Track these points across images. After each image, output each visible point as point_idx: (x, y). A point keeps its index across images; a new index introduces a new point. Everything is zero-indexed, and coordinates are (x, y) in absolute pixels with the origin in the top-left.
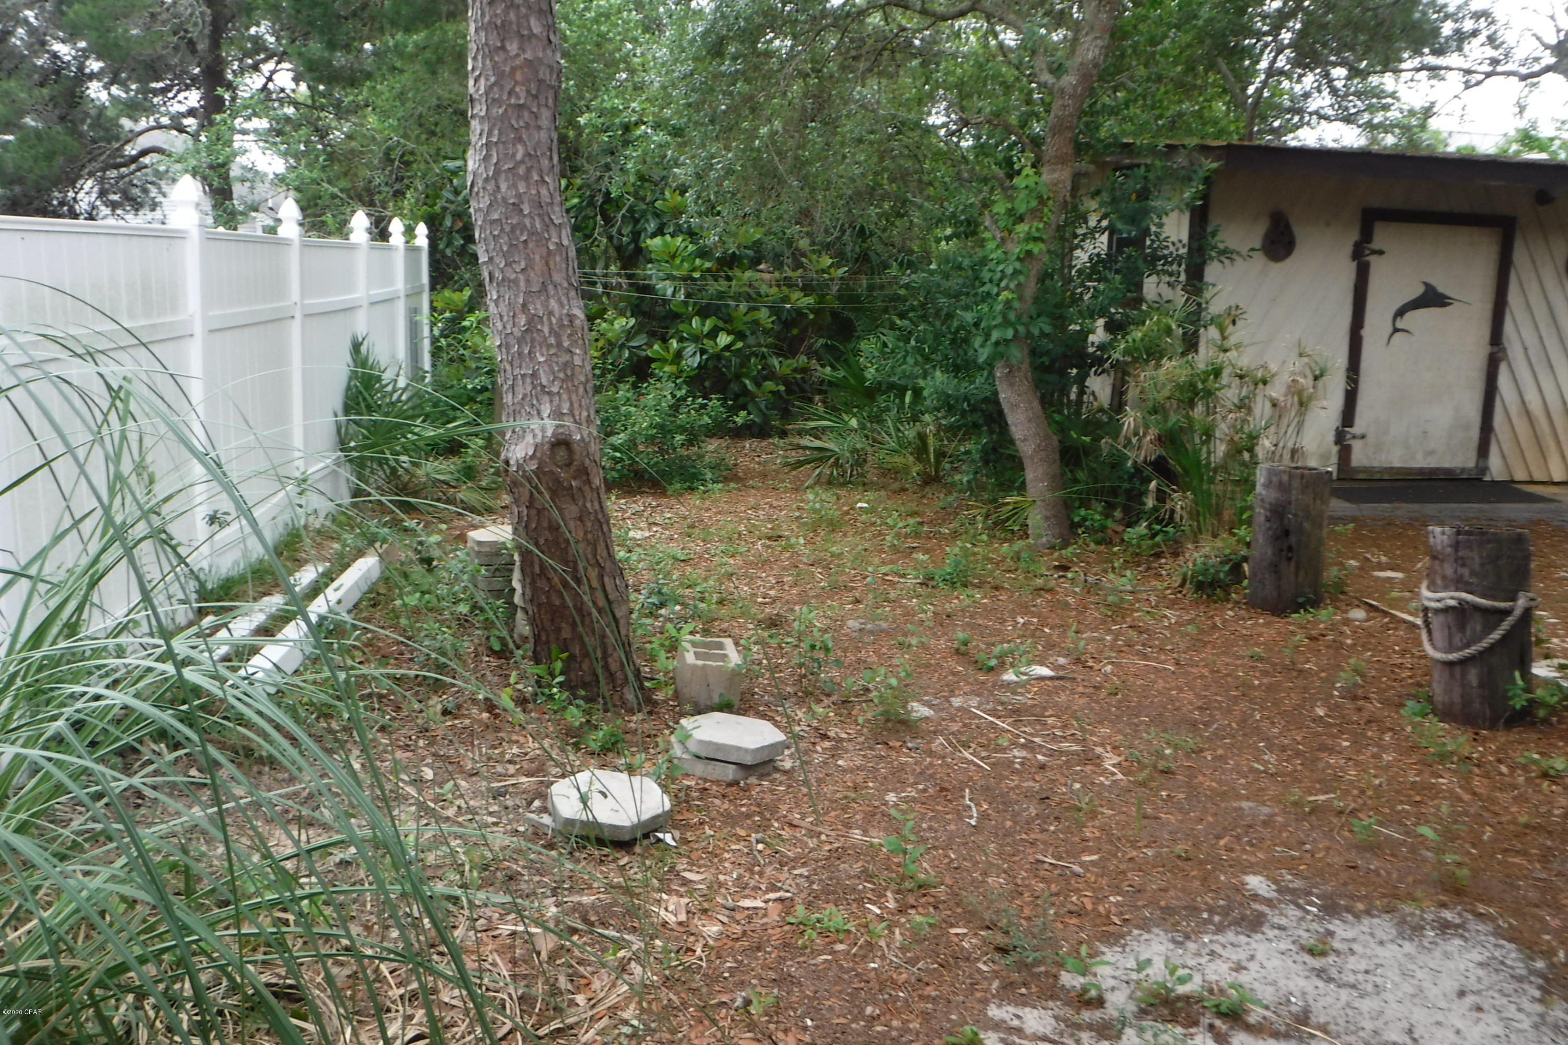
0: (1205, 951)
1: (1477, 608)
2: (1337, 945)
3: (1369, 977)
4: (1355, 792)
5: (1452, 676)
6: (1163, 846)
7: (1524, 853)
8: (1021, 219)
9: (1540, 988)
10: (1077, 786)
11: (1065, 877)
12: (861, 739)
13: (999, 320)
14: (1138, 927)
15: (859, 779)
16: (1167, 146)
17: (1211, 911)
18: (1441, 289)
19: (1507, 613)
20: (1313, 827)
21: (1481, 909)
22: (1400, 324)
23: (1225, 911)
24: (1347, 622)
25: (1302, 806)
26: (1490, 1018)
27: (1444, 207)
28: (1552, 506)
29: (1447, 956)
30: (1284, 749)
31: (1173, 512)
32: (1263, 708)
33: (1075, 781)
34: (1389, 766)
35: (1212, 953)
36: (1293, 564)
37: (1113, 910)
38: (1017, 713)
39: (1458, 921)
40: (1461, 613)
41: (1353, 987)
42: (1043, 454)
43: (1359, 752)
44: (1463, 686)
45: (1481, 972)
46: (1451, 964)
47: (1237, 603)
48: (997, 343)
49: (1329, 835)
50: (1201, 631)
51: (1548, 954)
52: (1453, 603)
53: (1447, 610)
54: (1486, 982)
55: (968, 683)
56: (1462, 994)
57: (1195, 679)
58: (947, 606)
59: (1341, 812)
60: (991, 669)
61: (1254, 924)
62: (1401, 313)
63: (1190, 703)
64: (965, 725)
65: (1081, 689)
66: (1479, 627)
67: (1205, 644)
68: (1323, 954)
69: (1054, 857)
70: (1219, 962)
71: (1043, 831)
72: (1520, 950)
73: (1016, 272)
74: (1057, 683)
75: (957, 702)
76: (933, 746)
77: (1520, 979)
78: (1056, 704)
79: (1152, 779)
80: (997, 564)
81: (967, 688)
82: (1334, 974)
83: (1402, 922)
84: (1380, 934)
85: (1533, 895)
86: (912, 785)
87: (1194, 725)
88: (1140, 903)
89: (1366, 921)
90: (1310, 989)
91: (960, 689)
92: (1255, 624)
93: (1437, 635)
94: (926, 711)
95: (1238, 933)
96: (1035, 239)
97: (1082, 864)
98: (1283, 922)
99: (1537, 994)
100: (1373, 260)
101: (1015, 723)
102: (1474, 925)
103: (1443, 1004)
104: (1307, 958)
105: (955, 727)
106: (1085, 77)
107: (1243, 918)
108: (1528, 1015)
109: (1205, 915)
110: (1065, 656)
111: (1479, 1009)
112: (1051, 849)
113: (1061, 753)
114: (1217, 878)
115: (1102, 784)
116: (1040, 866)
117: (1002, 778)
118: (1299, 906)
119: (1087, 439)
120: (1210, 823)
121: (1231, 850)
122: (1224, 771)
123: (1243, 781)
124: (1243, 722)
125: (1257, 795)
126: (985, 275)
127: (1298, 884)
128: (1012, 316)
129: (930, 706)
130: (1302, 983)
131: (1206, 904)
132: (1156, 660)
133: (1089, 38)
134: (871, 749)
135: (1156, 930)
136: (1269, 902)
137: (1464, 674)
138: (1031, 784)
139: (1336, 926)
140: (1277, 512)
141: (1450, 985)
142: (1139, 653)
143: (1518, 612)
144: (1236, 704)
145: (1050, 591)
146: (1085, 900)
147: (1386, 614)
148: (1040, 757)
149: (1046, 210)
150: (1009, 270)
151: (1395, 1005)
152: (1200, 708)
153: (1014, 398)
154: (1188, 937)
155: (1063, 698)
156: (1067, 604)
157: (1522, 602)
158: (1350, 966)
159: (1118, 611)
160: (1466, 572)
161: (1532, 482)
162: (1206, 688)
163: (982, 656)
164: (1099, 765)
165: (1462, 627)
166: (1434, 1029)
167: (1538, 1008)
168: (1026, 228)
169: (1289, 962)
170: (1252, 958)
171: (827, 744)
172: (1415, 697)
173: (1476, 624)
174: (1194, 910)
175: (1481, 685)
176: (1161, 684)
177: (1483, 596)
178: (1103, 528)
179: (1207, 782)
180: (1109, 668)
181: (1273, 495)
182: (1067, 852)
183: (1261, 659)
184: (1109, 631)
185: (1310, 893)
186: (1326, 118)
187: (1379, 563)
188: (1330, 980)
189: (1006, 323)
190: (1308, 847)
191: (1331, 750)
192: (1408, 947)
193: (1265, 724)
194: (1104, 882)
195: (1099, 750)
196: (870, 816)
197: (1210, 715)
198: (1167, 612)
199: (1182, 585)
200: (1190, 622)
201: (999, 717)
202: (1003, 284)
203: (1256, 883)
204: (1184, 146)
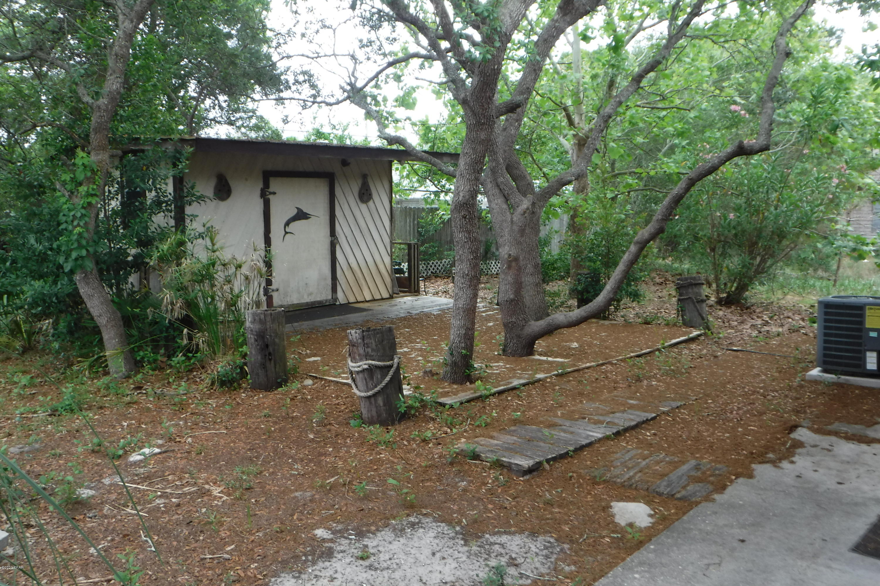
0: (312, 577)
1: (377, 367)
2: (372, 551)
3: (393, 561)
4: (346, 472)
5: (371, 403)
6: (266, 529)
7: (430, 480)
8: (80, 184)
9: (462, 539)
10: (204, 510)
11: (222, 562)
12: (55, 521)
13: (76, 245)
14: (273, 577)
15: (66, 546)
16: (162, 139)
17: (305, 555)
18: (305, 211)
19: (391, 366)
20: (335, 496)
21: (424, 511)
22: (288, 230)
23: (313, 553)
24: (304, 387)
25: (325, 487)
26: (450, 560)
27: (301, 169)
28: (370, 312)
29: (420, 538)
30: (302, 460)
31: (198, 345)
32: (282, 442)
33: (201, 508)
34: (355, 456)
35: (316, 576)
36: (272, 362)
37: (255, 572)
38: (147, 478)
39: (417, 521)
40: (370, 371)
41: (388, 568)
42: (113, 323)
43: (338, 452)
44: (376, 407)
45: (437, 541)
46: (423, 542)
47: (246, 388)
48: (76, 259)
49: (343, 498)
50: (233, 408)
51: (459, 523)
52: (366, 367)
53: (364, 370)
54: (441, 545)
55: (109, 469)
56: (434, 554)
57: (239, 435)
58: (73, 425)
59: (345, 484)
60: (120, 456)
61: (329, 554)
62: (287, 224)
63: (243, 448)
64: (119, 494)
65: (179, 455)
66: (379, 377)
67: (237, 414)
68: (368, 557)
69: (210, 554)
70: (322, 579)
71: (197, 541)
72: (449, 525)
73: (83, 215)
74: (164, 455)
75: (107, 481)
76: (105, 512)
77: (453, 538)
78: (169, 467)
79: (242, 494)
80: (95, 393)
81: (110, 472)
82: (378, 566)
83: (394, 530)
84: (388, 539)
85: (442, 498)
86: (103, 539)
87: (250, 459)
88: (268, 563)
89: (379, 534)
90: (369, 577)
91: (104, 473)
92: (258, 399)
93: (359, 384)
94: (91, 492)
95: (323, 562)
96: (92, 195)
97: (227, 553)
98: (342, 548)
99: (462, 542)
100: (271, 197)
101: (150, 485)
102: (425, 520)
103: (429, 562)
104: (361, 562)
105: (113, 497)
106: (112, 99)
107: (323, 553)
108: (463, 553)
109: (304, 558)
110: (161, 439)
111: (444, 558)
112: (206, 550)
113: (185, 494)
114: (301, 537)
115: (217, 505)
116: (204, 562)
117: (157, 518)
118: (346, 538)
119: (137, 310)
120: (284, 509)
121: (301, 520)
122: (278, 480)
123: (289, 482)
124: (275, 451)
125: (300, 487)
126: (62, 219)
127: (340, 527)
128: (84, 242)
129: (91, 488)
130: (365, 575)
131: (301, 552)
132: (214, 429)
133: (112, 77)
134: (64, 525)
135: (283, 575)
136: (331, 541)
137: (376, 401)
138: (176, 516)
139: (366, 541)
140: (261, 336)
141: (427, 552)
142: (203, 427)
143: (395, 366)
144: (267, 443)
145: (135, 403)
146: (239, 572)
147: (322, 379)
148: (173, 500)
149: (97, 177)
150: (79, 215)
151: (409, 570)
152: (249, 450)
153: (90, 291)
154: (300, 573)
155: (171, 463)
156: (149, 408)
157: (396, 360)
158: (382, 559)
159: (182, 407)
160: (369, 350)
161: (358, 302)
162: (248, 438)
163: (112, 450)
164: (211, 495)
165: (372, 378)
166: (430, 575)
167: (466, 548)
168: (86, 189)
169: (354, 567)
170: (336, 572)
171: (33, 530)
172: (353, 418)
173: (378, 375)
174: (297, 557)
175: (385, 405)
176: (222, 441)
177: (379, 361)
178: (155, 361)
179: (272, 488)
180: (190, 440)
181: (257, 327)
182: (216, 549)
183: (270, 416)
184: (180, 419)
185: (348, 530)
186: (219, 122)
187: (306, 354)
188: (376, 569)
189: (80, 246)
190: (337, 506)
191: (325, 455)
192: (403, 540)
193: (287, 450)
194: (244, 558)
195: (207, 487)
196: (85, 566)
197: (256, 452)
198: (210, 401)
199: (213, 384)
200: (223, 404)
201: (138, 484)
202: (75, 223)
203: (320, 533)
204: (171, 139)
